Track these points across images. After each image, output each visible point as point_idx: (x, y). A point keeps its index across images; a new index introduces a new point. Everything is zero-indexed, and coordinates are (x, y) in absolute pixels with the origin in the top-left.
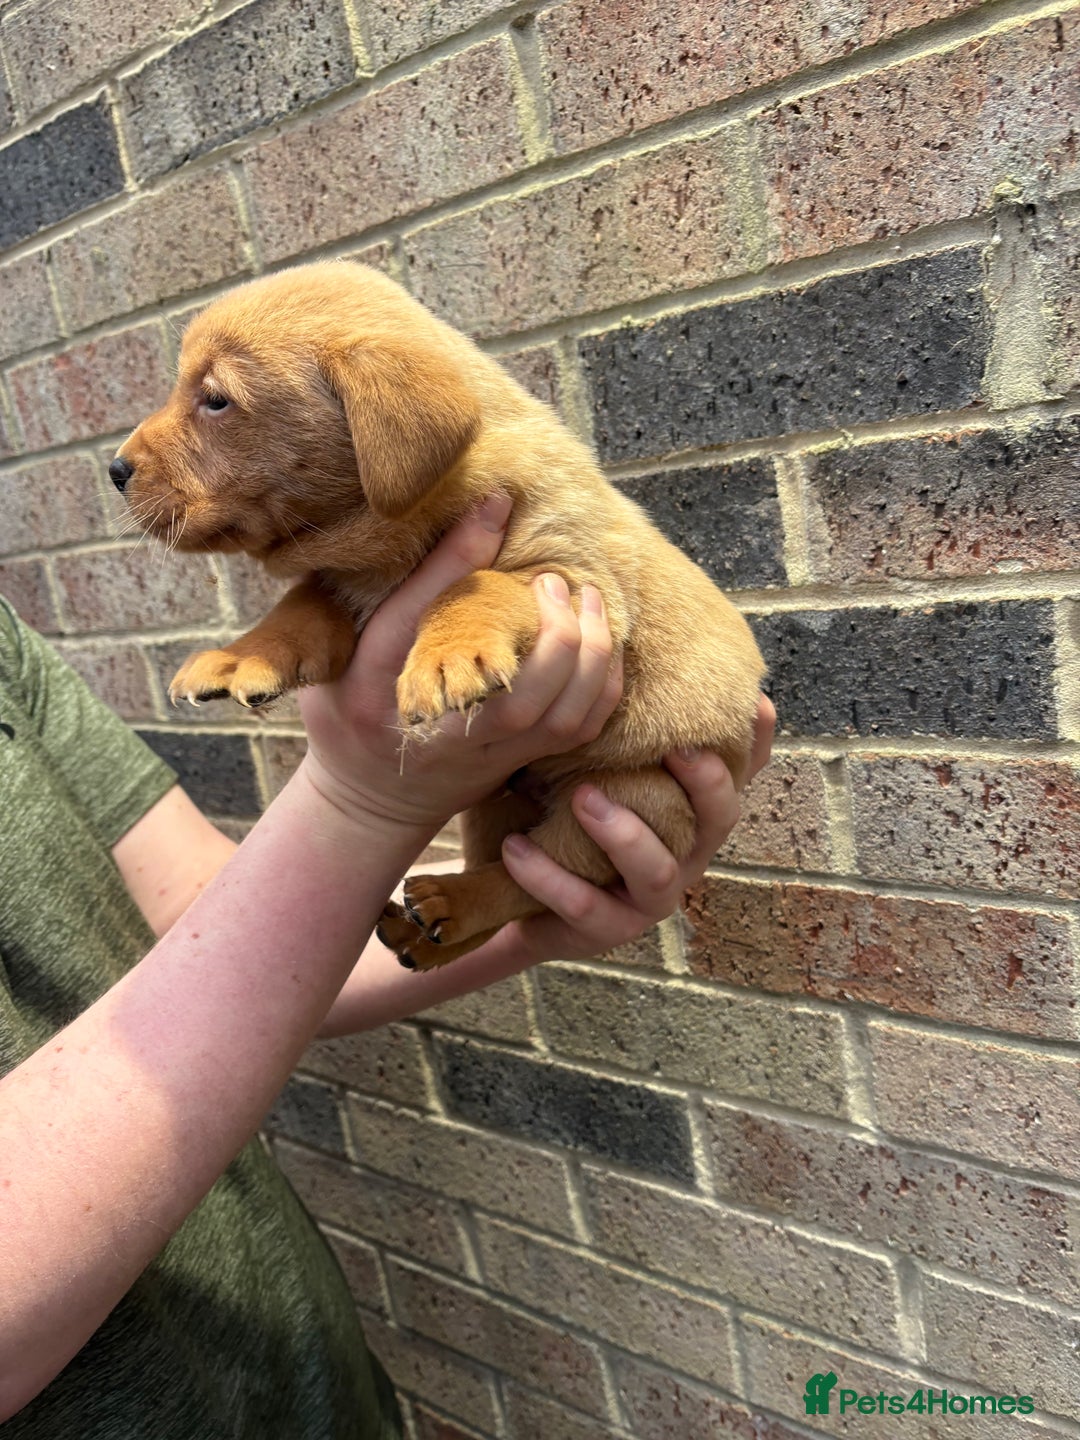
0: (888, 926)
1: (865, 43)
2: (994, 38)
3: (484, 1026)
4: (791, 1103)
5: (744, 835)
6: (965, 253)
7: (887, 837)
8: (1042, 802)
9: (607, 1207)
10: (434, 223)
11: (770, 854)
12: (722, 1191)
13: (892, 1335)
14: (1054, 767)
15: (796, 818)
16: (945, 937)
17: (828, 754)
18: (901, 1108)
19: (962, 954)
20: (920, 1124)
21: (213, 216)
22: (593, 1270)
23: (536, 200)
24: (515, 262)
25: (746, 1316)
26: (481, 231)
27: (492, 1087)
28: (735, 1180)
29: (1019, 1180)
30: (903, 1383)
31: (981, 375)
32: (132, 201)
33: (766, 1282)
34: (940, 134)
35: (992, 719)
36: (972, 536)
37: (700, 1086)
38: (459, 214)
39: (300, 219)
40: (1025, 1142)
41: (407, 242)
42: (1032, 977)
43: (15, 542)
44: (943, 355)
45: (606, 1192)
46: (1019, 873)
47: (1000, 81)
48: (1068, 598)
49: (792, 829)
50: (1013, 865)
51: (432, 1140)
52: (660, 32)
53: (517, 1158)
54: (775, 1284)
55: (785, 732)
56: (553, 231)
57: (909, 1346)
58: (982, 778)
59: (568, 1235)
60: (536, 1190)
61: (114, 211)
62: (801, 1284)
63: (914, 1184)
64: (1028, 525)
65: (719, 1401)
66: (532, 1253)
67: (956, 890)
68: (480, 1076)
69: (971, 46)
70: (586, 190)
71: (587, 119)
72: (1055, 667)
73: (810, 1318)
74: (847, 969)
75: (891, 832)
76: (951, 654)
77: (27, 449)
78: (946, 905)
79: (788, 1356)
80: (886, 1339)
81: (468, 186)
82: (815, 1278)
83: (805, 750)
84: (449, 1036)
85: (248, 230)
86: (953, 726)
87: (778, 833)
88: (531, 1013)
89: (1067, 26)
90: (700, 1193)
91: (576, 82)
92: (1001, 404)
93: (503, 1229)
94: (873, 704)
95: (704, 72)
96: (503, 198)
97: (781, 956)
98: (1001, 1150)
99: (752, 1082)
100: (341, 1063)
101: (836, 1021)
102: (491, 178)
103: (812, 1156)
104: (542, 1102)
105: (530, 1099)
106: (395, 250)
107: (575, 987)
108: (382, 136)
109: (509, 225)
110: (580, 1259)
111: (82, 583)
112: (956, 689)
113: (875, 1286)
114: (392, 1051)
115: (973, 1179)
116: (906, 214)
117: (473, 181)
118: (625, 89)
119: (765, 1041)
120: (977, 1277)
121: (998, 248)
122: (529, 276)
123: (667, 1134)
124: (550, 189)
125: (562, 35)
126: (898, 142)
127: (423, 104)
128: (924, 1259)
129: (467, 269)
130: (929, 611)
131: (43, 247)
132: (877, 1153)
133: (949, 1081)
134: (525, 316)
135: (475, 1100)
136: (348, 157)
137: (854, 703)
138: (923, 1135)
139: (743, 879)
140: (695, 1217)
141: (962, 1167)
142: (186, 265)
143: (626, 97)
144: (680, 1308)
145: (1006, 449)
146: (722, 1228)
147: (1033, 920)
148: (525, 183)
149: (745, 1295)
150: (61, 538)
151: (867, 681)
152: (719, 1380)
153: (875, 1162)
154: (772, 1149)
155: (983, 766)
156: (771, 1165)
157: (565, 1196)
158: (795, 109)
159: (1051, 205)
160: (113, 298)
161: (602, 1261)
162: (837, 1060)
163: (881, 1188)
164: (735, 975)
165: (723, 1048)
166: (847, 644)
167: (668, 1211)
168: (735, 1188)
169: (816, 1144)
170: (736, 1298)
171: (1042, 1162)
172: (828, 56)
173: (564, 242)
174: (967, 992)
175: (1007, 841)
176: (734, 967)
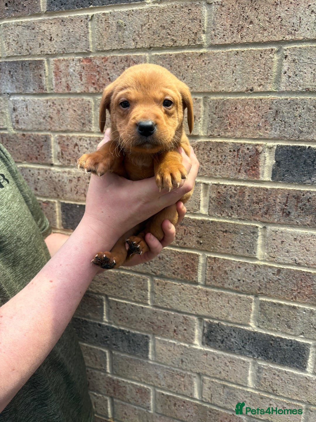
3: (230, 318)
9: (265, 376)
10: (301, 46)
21: (190, 21)
22: (252, 395)
27: (226, 338)
32: (147, 6)
39: (235, 31)
41: (286, 50)
43: (36, 126)
45: (267, 371)
51: (191, 354)
53: (229, 360)
59: (245, 385)
60: (235, 370)
61: (135, 8)
66: (226, 390)
68: (222, 334)
77: (55, 91)
84: (211, 321)
85: (205, 30)
88: (252, 315)
90: (307, 372)
93: (216, 382)
100: (155, 327)
104: (248, 343)
105: (243, 342)
106: (278, 52)
107: (275, 308)
108: (286, 10)
110: (248, 392)
111: (71, 147)
114: (183, 325)
123: (300, 355)
127: (310, 4)
129: (312, 65)
131: (90, 14)
135: (217, 342)
136: (267, 14)
140: (301, 380)
142: (168, 36)
144: (285, 406)
146: (312, 383)
150: (63, 128)
157: (248, 373)
160: (124, 42)
161: (257, 392)
167: (291, 378)
170: (310, 403)
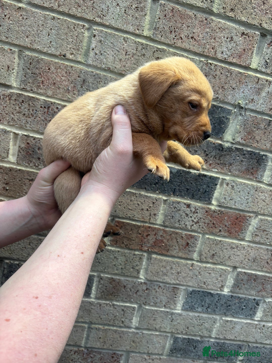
0: (165, 235)
1: (228, 61)
2: (249, 74)
4: (126, 274)
5: (138, 213)
6: (229, 110)
7: (172, 217)
8: (204, 214)
11: (143, 218)
12: (97, 297)
13: (131, 322)
14: (209, 208)
15: (153, 211)
16: (176, 238)
17: (165, 198)
18: (153, 274)
19: (178, 242)
20: (155, 276)
23: (142, 45)
24: (129, 56)
25: (93, 326)
26: (122, 42)
28: (102, 294)
29: (172, 286)
30: (130, 332)
31: (224, 133)
33: (101, 317)
34: (234, 86)
35: (201, 197)
36: (211, 162)
37: (102, 272)
38: (117, 33)
40: (176, 278)
42: (190, 247)
44: (219, 126)
46: (195, 227)
47: (247, 83)
48: (222, 178)
49: (151, 213)
50: (195, 225)
52: (189, 28)
54: (104, 317)
55: (157, 192)
56: (144, 55)
57: (134, 324)
58: (195, 208)
62: (112, 315)
63: (149, 289)
64: (221, 163)
65: (76, 349)
67: (181, 229)
69: (245, 73)
70: (157, 51)
71: (164, 35)
72: (215, 190)
73: (111, 323)
74: (152, 244)
75: (173, 216)
76: (198, 183)
78: (178, 232)
79: (101, 333)
80: (129, 323)
81: (122, 28)
82: (116, 313)
83: (160, 196)
86: (193, 197)
87: (147, 213)
89: (260, 80)
91: (164, 24)
92: (225, 140)
94: (179, 190)
95: (195, 44)
96: (132, 38)
97: (136, 241)
98: (171, 280)
99: (117, 270)
101: (145, 255)
102: (131, 31)
103: (127, 286)
109: (132, 46)
112: (197, 190)
113: (131, 312)
115: (162, 287)
116: (223, 97)
117: (125, 28)
118: (176, 34)
119: (125, 260)
120: (156, 306)
121: (235, 112)
122: (132, 62)
124: (147, 45)
125: (165, 10)
126: (226, 83)
128: (145, 304)
130: (197, 174)
132: (143, 284)
133: (165, 268)
134: (127, 71)
137: (175, 189)
138: (155, 279)
139: (134, 223)
141: (161, 284)
143: (175, 36)
145: (223, 148)
147: (194, 236)
148: (140, 38)
149: (95, 320)
151: (179, 185)
152: (78, 344)
153: (142, 285)
154: (116, 285)
155: (197, 206)
156: (114, 289)
158: (211, 64)
159: (246, 109)
162: (141, 264)
163: (141, 291)
164: (122, 245)
165: (112, 262)
166: (178, 176)
168: (102, 296)
169: (128, 283)
171: (178, 282)
172: (221, 58)
173: (146, 59)
174: (176, 249)
175: (195, 221)
176: (123, 243)
